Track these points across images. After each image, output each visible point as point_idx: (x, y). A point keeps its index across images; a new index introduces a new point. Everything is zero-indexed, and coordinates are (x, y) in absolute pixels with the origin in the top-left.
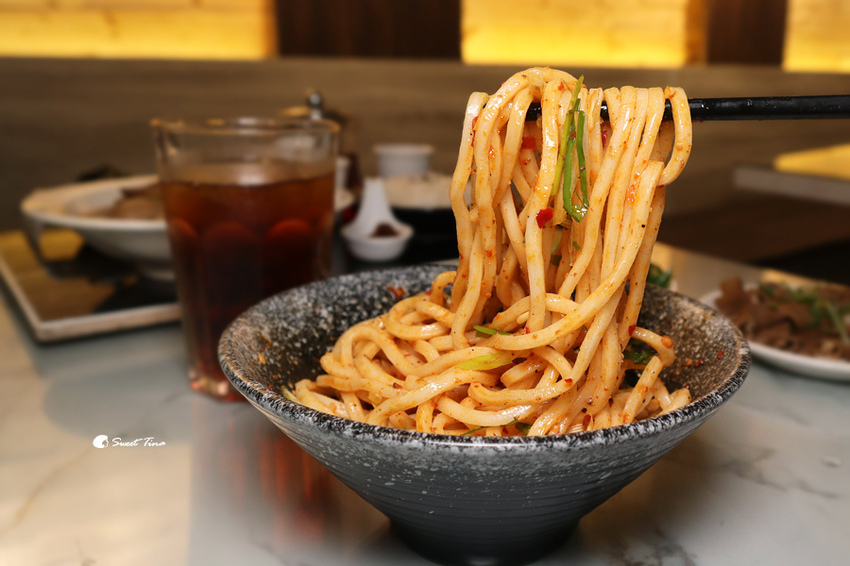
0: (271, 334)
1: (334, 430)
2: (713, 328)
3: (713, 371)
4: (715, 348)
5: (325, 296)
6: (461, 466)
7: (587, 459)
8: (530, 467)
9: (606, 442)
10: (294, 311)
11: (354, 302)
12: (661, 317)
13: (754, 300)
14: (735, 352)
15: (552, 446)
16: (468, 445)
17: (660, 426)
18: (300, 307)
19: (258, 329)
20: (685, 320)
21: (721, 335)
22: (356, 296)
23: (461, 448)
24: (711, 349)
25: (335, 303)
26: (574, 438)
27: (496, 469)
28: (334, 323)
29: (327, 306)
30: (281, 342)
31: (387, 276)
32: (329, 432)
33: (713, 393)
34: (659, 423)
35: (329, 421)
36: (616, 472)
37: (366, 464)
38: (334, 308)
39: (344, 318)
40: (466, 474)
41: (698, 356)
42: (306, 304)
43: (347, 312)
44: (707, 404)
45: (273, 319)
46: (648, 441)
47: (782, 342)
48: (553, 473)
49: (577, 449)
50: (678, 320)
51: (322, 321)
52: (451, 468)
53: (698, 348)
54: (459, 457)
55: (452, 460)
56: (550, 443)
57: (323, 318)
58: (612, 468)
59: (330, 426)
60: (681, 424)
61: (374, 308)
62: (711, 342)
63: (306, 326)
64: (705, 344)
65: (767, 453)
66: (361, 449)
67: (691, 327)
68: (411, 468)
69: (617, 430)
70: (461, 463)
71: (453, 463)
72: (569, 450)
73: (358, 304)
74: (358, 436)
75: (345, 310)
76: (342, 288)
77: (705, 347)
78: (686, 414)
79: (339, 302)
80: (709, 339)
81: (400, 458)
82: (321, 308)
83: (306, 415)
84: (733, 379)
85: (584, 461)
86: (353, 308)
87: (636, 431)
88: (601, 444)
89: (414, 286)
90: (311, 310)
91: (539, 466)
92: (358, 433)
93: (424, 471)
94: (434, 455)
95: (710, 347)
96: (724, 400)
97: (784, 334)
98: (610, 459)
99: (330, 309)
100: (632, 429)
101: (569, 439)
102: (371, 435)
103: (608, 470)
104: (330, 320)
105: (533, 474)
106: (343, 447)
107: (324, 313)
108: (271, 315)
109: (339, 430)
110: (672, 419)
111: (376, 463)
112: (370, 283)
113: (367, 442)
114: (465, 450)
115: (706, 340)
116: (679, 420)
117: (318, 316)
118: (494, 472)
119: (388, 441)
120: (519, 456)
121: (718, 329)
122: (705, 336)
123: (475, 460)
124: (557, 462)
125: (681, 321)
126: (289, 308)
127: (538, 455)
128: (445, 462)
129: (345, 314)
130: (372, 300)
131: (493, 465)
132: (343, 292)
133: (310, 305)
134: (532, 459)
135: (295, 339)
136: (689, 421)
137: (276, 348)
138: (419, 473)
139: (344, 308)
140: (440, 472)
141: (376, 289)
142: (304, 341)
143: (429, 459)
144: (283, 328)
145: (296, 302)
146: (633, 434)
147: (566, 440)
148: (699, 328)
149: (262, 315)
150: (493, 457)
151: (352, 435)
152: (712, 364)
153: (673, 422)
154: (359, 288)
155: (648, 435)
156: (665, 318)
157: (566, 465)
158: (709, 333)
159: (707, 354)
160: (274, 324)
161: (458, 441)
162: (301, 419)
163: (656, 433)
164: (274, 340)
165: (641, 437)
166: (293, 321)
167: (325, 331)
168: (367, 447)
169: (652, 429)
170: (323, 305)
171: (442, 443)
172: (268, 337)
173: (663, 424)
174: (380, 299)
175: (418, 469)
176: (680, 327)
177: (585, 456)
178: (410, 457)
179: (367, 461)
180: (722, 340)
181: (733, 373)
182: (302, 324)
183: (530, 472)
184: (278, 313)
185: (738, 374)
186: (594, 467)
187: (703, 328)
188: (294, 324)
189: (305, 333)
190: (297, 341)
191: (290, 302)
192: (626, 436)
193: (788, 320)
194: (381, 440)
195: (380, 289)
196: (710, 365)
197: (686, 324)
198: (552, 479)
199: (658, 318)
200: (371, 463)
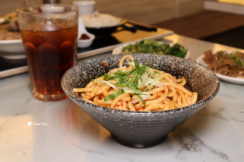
0: (72, 82)
1: (109, 111)
2: (207, 74)
3: (208, 88)
4: (209, 80)
5: (84, 67)
6: (144, 119)
7: (178, 116)
8: (163, 119)
9: (184, 111)
10: (76, 73)
11: (92, 69)
12: (190, 70)
13: (216, 58)
14: (215, 82)
15: (169, 113)
16: (147, 114)
17: (197, 106)
18: (78, 72)
19: (69, 81)
20: (198, 71)
21: (210, 76)
22: (92, 67)
23: (145, 115)
24: (207, 81)
25: (87, 70)
26: (175, 110)
27: (154, 120)
28: (87, 76)
29: (85, 71)
30: (75, 84)
31: (101, 59)
32: (107, 112)
33: (211, 95)
34: (197, 105)
35: (107, 109)
36: (185, 118)
37: (116, 120)
38: (87, 71)
39: (90, 74)
40: (145, 121)
41: (203, 82)
42: (79, 71)
43: (91, 72)
44: (209, 99)
45: (71, 77)
46: (194, 110)
47: (226, 73)
48: (169, 120)
49: (176, 113)
50: (196, 71)
51: (84, 76)
52: (141, 120)
53: (203, 80)
54: (144, 117)
55: (142, 118)
56: (169, 112)
57: (84, 75)
58: (184, 118)
59: (107, 110)
60: (203, 104)
61: (98, 70)
62: (207, 78)
63: (80, 78)
64: (205, 79)
65: (223, 109)
66: (116, 116)
67: (200, 73)
68: (130, 121)
69: (186, 107)
70: (145, 118)
71: (142, 119)
72: (174, 114)
73: (93, 69)
74: (116, 113)
75: (90, 72)
76: (88, 64)
77: (205, 80)
78: (204, 102)
79: (88, 69)
80: (206, 77)
81: (127, 118)
82: (83, 72)
83: (100, 107)
84: (216, 91)
85: (177, 116)
86: (92, 70)
87: (191, 107)
88: (182, 112)
89: (110, 62)
90: (80, 73)
91: (166, 118)
92: (116, 112)
93: (133, 121)
94: (137, 117)
95: (207, 80)
96: (214, 97)
97: (226, 69)
98: (184, 115)
99: (86, 71)
100: (190, 107)
101: (174, 111)
102: (120, 112)
103: (182, 118)
104: (86, 75)
105: (163, 121)
106: (110, 116)
107: (84, 73)
108: (71, 76)
109: (110, 111)
110: (200, 103)
111: (119, 120)
112: (96, 62)
113: (119, 114)
114: (146, 115)
115: (205, 77)
116: (202, 104)
117: (83, 74)
118: (153, 120)
119: (125, 114)
120: (161, 116)
121: (209, 74)
122: (205, 76)
123: (148, 118)
124: (170, 117)
125: (197, 71)
126: (75, 72)
127: (166, 115)
128: (140, 118)
129: (90, 73)
130: (97, 67)
131: (153, 119)
132: (89, 66)
133: (80, 71)
134: (164, 117)
135: (78, 82)
136: (205, 104)
137: (74, 86)
138: (131, 122)
139: (89, 71)
140: (138, 121)
141: (98, 64)
142: (81, 83)
143: (136, 118)
144: (75, 79)
145: (76, 70)
146: (191, 108)
147: (173, 111)
148: (203, 73)
149: (68, 76)
150: (154, 117)
151: (114, 112)
152: (208, 85)
153: (201, 104)
154: (93, 64)
155: (195, 108)
156: (192, 70)
157: (172, 117)
158: (206, 75)
159: (206, 82)
160: (72, 78)
161: (144, 113)
162: (98, 109)
163: (196, 108)
164: (73, 83)
165: (193, 109)
166: (77, 76)
167: (85, 79)
168: (118, 115)
169: (195, 107)
170: (84, 71)
171: (140, 114)
172: (72, 83)
173: (198, 105)
174: (100, 67)
175: (131, 121)
176: (197, 73)
177: (178, 115)
178: (130, 118)
179: (117, 119)
180: (211, 78)
181: (215, 89)
182: (79, 77)
183: (162, 120)
184: (72, 75)
185: (217, 89)
186: (179, 118)
187: (204, 74)
188: (77, 78)
189: (80, 80)
190: (79, 83)
191: (75, 70)
192: (189, 109)
193: (228, 65)
194: (123, 114)
195: (99, 64)
196: (207, 85)
197: (198, 72)
198: (168, 121)
199: (189, 70)
200: (118, 120)
